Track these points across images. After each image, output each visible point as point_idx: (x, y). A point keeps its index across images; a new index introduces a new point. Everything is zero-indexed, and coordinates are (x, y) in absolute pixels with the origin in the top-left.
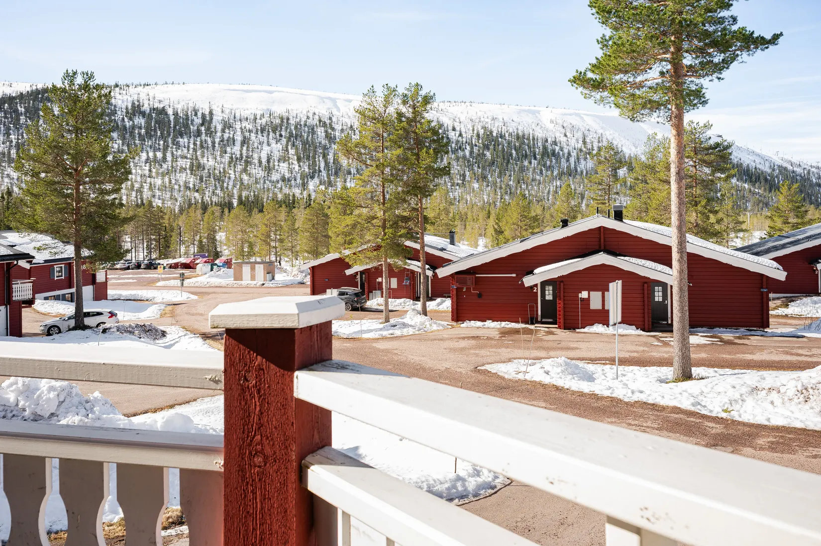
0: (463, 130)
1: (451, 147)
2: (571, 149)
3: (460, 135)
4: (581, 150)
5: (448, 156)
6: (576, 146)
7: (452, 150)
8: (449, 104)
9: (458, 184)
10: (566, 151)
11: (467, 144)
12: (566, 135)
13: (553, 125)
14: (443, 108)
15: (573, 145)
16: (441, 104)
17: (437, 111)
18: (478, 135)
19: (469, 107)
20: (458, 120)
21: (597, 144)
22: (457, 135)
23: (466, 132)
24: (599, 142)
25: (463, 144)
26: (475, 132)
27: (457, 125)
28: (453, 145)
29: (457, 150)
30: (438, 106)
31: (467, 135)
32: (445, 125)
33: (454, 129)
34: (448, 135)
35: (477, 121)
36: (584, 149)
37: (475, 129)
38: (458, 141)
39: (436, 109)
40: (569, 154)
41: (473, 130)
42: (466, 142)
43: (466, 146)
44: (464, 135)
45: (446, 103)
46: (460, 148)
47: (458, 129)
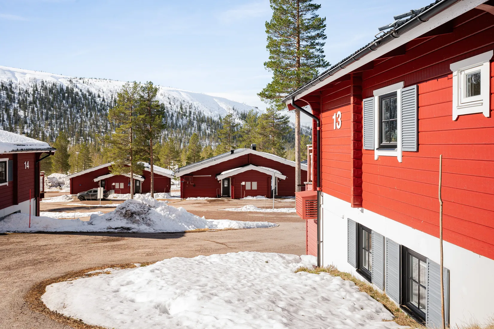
0: (105, 97)
1: (98, 108)
2: (173, 112)
3: (103, 100)
4: (179, 113)
5: (95, 114)
6: (176, 110)
7: (98, 110)
8: (95, 80)
9: (102, 132)
10: (170, 113)
11: (108, 107)
12: (170, 104)
13: (163, 97)
14: (91, 82)
15: (175, 109)
16: (90, 80)
17: (87, 84)
18: (115, 101)
19: (109, 82)
20: (101, 91)
21: (189, 109)
22: (101, 100)
23: (107, 99)
24: (190, 108)
25: (105, 106)
26: (113, 99)
27: (101, 94)
28: (99, 107)
29: (102, 110)
30: (88, 81)
31: (108, 101)
32: (93, 94)
33: (99, 96)
34: (95, 100)
35: (115, 92)
36: (181, 112)
37: (113, 97)
38: (101, 105)
39: (86, 83)
40: (172, 115)
41: (112, 98)
42: (107, 105)
43: (107, 107)
44: (106, 101)
45: (94, 80)
46: (103, 108)
47: (102, 96)
